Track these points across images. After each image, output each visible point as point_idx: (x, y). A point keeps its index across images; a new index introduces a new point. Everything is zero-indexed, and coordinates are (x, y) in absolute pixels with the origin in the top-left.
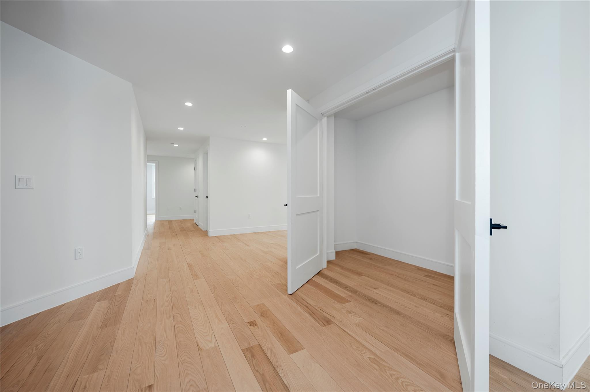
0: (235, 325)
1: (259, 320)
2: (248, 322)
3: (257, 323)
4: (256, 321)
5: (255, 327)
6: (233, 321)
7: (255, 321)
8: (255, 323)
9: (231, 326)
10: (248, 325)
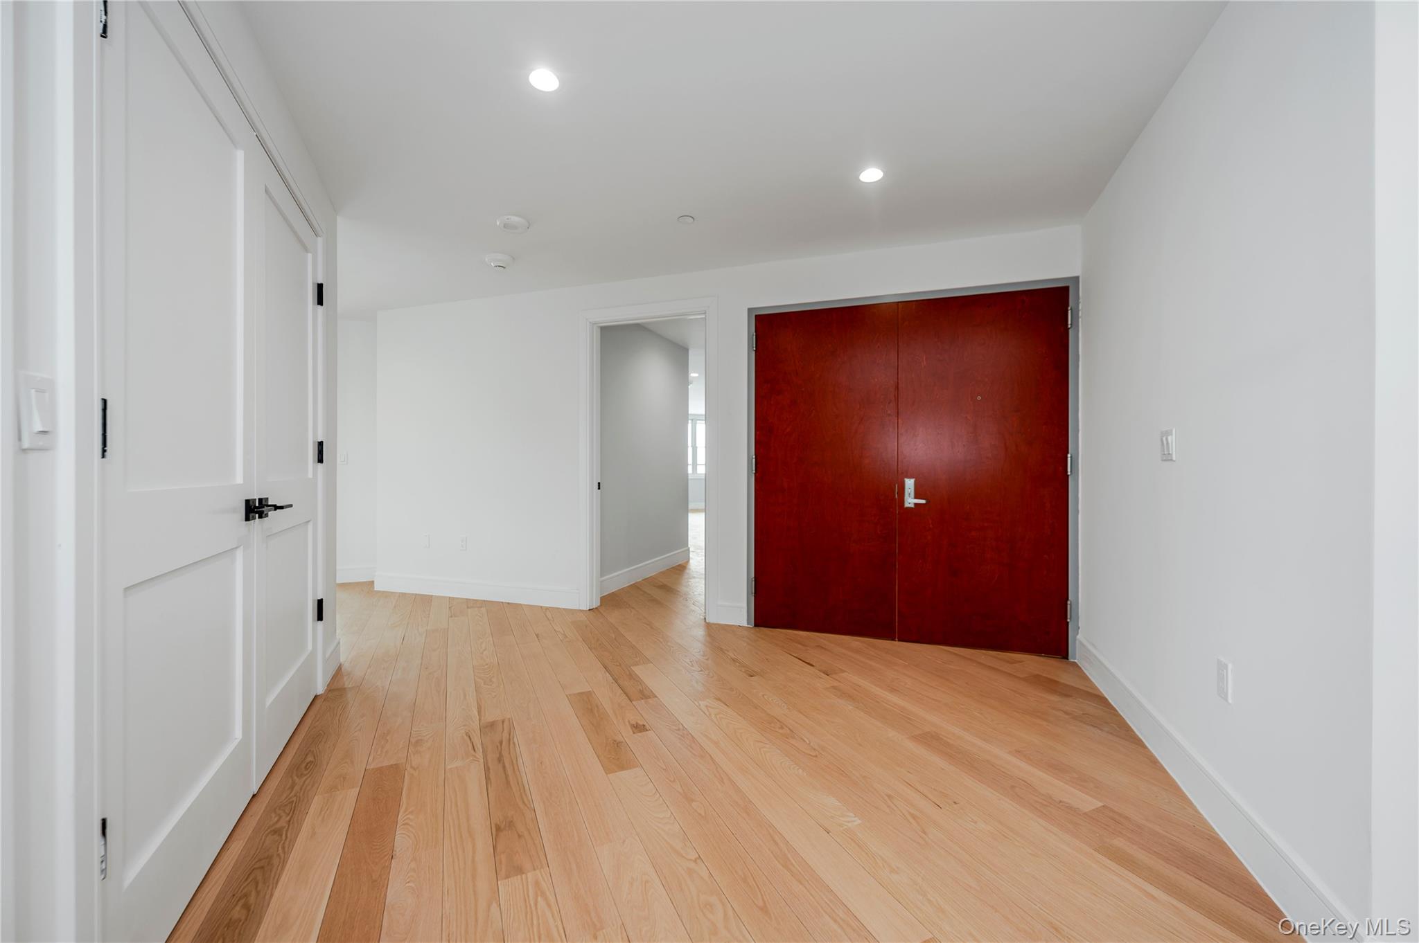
0: (674, 727)
1: (626, 735)
2: (647, 732)
3: (630, 728)
4: (632, 733)
5: (635, 723)
6: (679, 734)
7: (634, 733)
8: (634, 729)
9: (681, 727)
10: (647, 726)
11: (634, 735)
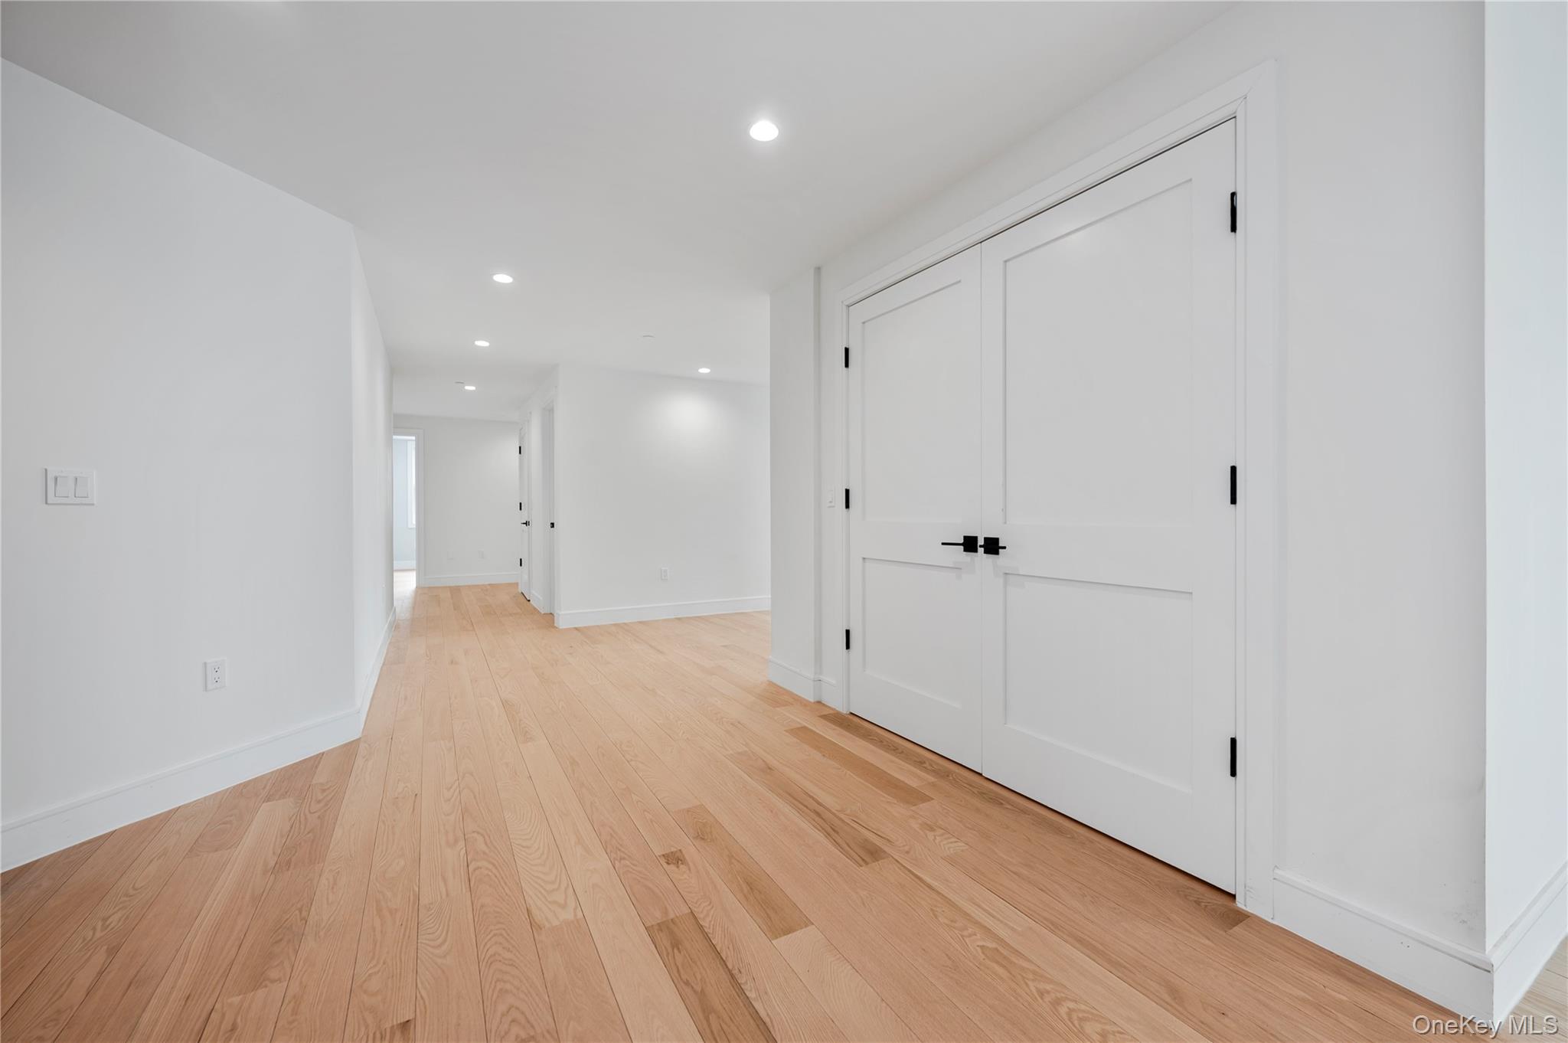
0: (628, 863)
1: (691, 850)
2: (664, 853)
3: (687, 857)
4: (684, 851)
5: (681, 866)
6: (623, 852)
7: (680, 850)
8: (682, 858)
9: (617, 864)
10: (663, 861)
11: (679, 848)
